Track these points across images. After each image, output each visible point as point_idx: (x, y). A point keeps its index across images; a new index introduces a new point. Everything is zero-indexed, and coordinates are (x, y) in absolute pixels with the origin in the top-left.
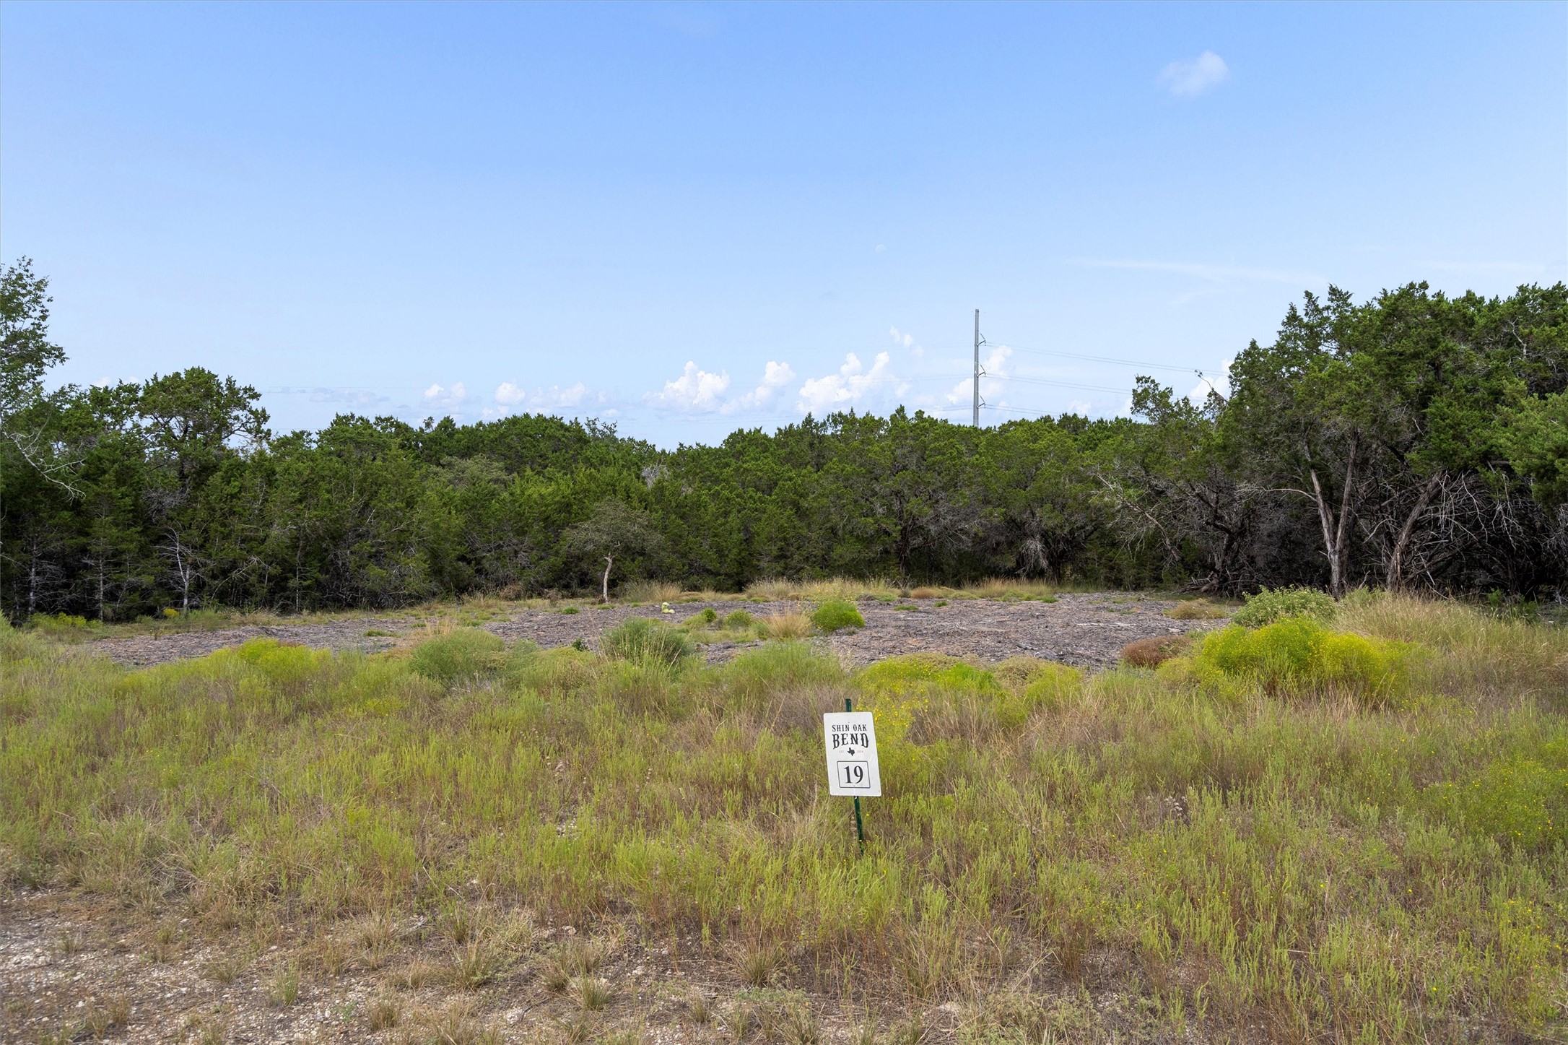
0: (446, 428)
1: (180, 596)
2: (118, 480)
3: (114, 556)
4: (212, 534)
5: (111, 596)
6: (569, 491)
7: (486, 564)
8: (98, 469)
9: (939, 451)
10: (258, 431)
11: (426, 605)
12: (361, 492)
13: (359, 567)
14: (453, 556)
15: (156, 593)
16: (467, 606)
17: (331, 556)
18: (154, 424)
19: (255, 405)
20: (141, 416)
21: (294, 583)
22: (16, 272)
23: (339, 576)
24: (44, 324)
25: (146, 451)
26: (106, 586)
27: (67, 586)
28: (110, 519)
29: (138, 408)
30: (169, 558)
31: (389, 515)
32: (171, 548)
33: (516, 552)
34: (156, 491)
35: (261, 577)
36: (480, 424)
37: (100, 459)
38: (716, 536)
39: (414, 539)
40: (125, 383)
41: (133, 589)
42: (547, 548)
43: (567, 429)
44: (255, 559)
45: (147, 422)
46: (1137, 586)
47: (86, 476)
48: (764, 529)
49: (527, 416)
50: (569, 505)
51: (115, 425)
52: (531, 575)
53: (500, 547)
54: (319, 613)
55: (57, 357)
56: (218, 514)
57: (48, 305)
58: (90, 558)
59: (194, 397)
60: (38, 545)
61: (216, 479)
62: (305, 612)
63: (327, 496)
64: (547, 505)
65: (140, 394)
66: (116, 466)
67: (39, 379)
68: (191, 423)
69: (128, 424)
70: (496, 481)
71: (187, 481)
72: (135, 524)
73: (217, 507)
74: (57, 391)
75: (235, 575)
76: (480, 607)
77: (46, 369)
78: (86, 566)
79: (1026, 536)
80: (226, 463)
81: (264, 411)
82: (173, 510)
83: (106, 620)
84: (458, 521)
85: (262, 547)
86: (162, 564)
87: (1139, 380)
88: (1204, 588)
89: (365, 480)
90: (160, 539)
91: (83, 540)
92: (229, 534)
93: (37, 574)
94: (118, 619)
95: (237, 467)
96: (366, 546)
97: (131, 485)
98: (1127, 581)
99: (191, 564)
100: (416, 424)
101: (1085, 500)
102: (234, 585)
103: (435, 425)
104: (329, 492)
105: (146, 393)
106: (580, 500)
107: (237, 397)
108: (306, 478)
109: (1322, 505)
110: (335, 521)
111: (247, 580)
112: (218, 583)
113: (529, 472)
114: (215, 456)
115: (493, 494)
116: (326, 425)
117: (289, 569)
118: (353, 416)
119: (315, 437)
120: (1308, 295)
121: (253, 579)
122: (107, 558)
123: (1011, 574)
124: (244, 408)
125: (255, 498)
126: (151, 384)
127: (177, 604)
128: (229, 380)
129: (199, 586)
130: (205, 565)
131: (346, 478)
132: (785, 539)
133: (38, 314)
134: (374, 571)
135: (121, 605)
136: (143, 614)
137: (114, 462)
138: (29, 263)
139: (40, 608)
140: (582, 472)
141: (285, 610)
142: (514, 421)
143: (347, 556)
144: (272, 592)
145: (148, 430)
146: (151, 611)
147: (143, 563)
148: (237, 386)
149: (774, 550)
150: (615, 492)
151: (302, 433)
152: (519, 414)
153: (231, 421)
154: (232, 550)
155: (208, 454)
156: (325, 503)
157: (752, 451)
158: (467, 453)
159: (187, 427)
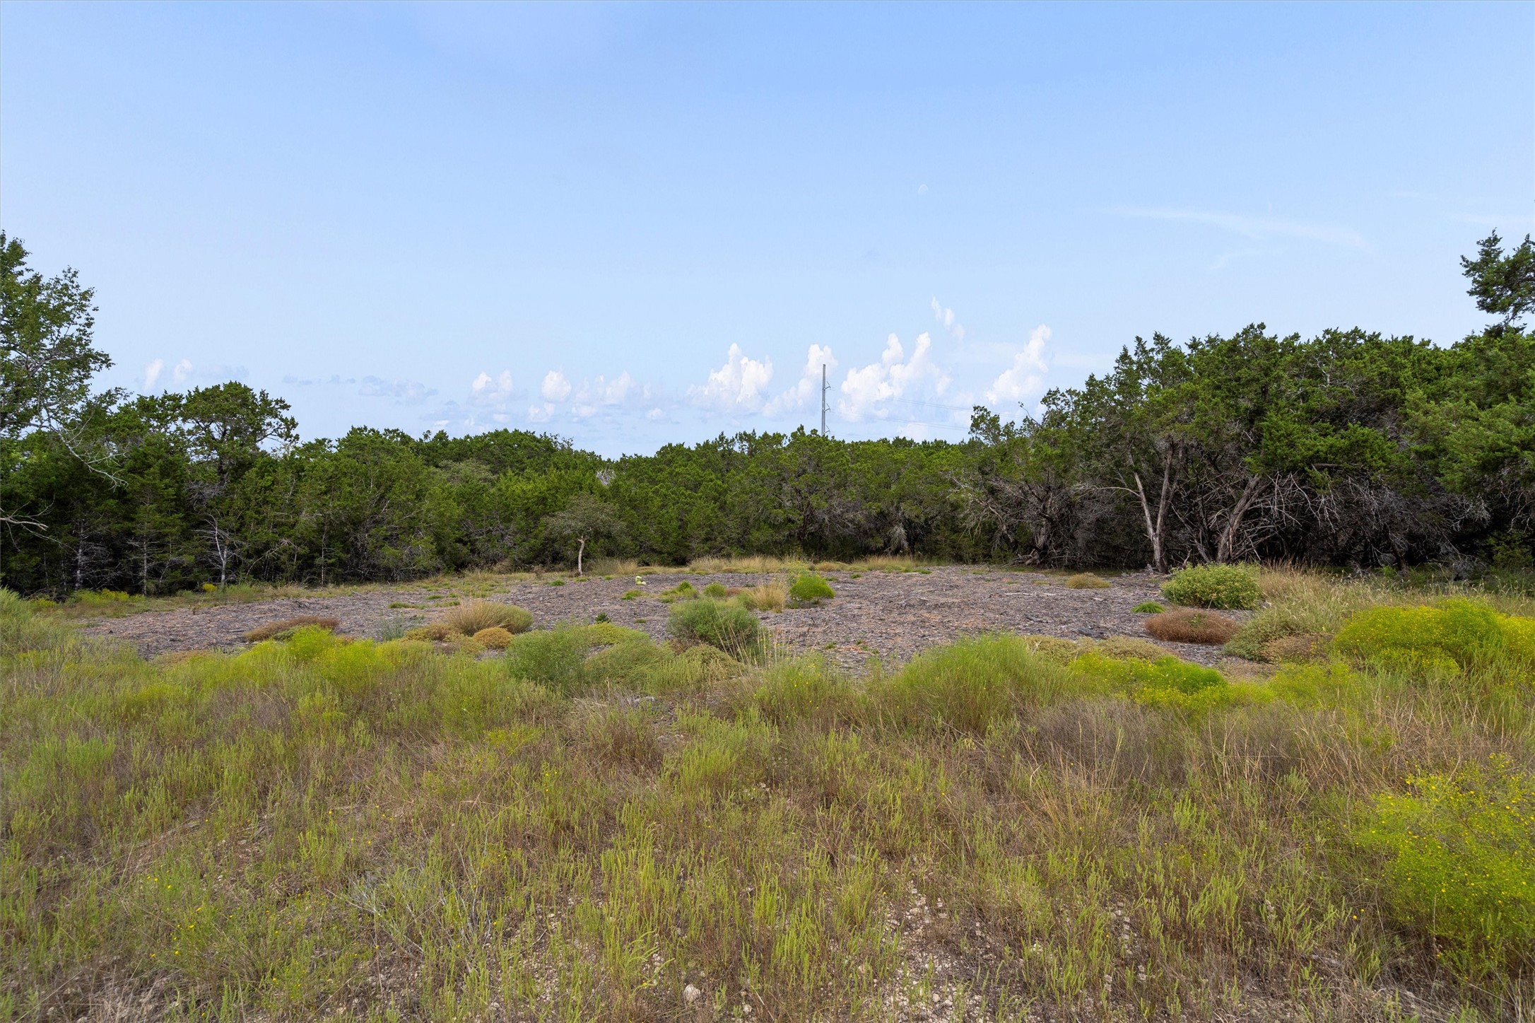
0: (441, 439)
1: (218, 573)
2: (161, 474)
3: (158, 538)
4: (247, 520)
5: (155, 573)
6: (545, 488)
7: (479, 545)
8: (143, 463)
9: (832, 459)
10: (288, 435)
11: (433, 579)
12: (378, 486)
13: (376, 547)
14: (453, 537)
15: (196, 570)
16: (467, 579)
17: (352, 539)
18: (195, 427)
19: (285, 414)
20: (184, 421)
21: (320, 561)
22: (62, 283)
23: (358, 555)
24: (89, 331)
25: (188, 450)
26: (150, 564)
27: (113, 564)
28: (154, 506)
29: (181, 414)
30: (208, 540)
31: (400, 506)
32: (211, 532)
33: (502, 536)
34: (197, 483)
35: (291, 557)
36: (468, 437)
37: (145, 455)
38: (660, 523)
39: (422, 525)
40: (169, 393)
41: (175, 567)
42: (528, 532)
43: (538, 441)
44: (285, 541)
45: (189, 425)
46: (974, 562)
47: (132, 470)
48: (695, 517)
49: (506, 430)
50: (545, 499)
51: (159, 427)
52: (515, 554)
53: (489, 531)
54: (342, 586)
55: (103, 362)
56: (253, 504)
57: (93, 314)
58: (136, 540)
59: (232, 404)
60: (85, 529)
61: (251, 474)
62: (331, 586)
63: (349, 489)
64: (528, 499)
65: (184, 402)
66: (160, 461)
67: (86, 382)
68: (229, 427)
69: (172, 427)
70: (485, 480)
71: (225, 476)
72: (177, 511)
73: (253, 498)
74: (104, 393)
75: (268, 554)
76: (478, 580)
77: (93, 373)
78: (131, 547)
79: (891, 525)
80: (260, 461)
81: (293, 419)
82: (213, 500)
83: (149, 594)
84: (458, 511)
85: (292, 531)
86: (203, 545)
87: (975, 408)
88: (1028, 562)
89: (381, 475)
90: (201, 524)
91: (127, 524)
92: (263, 520)
93: (85, 554)
94: (160, 593)
95: (269, 464)
96: (383, 530)
97: (174, 478)
98: (966, 556)
99: (229, 546)
100: (416, 436)
101: (944, 497)
102: (267, 563)
103: (432, 437)
104: (351, 485)
105: (189, 401)
106: (553, 495)
107: (269, 407)
108: (330, 474)
109: (1144, 500)
110: (356, 509)
111: (278, 559)
112: (253, 562)
113: (510, 473)
114: (251, 455)
115: (483, 489)
116: (343, 435)
117: (315, 549)
118: (366, 428)
119: (336, 444)
120: (1139, 339)
121: (284, 558)
122: (151, 540)
123: (879, 552)
124: (276, 416)
125: (286, 491)
126: (193, 394)
127: (215, 579)
128: (262, 393)
129: (235, 564)
130: (241, 546)
131: (365, 475)
132: (710, 526)
133: (83, 321)
134: (389, 551)
135: (164, 581)
136: (184, 588)
137: (159, 458)
138: (74, 275)
139: (87, 584)
140: (553, 474)
141: (312, 584)
142: (497, 434)
143: (365, 539)
144: (301, 569)
145: (190, 432)
146: (192, 586)
147: (185, 544)
148: (270, 398)
149: (703, 534)
150: (581, 488)
151: (324, 440)
152: (501, 429)
153: (265, 427)
154: (265, 534)
155: (244, 452)
156: (348, 495)
157: (680, 460)
158: (459, 458)
159: (226, 430)
